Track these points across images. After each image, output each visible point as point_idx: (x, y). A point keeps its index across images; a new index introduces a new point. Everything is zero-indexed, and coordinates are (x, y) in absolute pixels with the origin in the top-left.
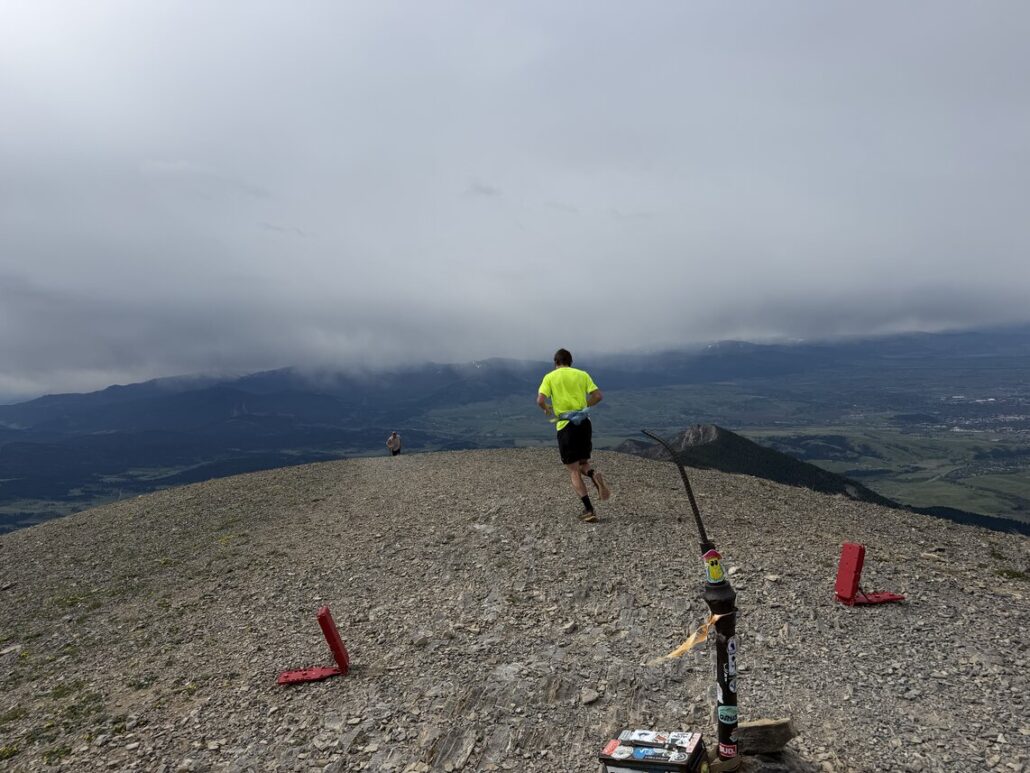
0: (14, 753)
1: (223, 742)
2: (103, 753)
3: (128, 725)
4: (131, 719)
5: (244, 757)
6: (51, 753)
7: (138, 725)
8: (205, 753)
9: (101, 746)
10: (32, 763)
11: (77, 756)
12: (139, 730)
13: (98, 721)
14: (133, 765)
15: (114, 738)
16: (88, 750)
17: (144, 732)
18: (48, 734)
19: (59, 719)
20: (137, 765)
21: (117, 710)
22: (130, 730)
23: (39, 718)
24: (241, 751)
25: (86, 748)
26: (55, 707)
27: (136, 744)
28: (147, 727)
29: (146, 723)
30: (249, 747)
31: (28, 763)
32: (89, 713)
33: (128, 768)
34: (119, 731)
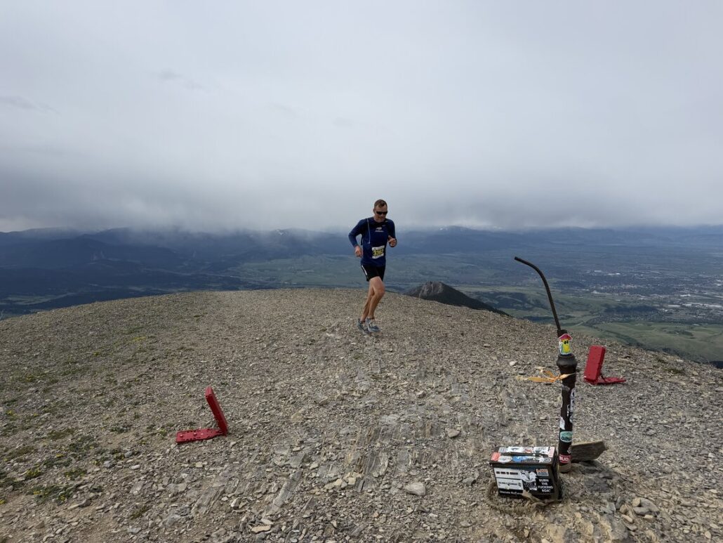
0: (40, 474)
1: (206, 463)
2: (115, 472)
3: (126, 454)
4: (126, 451)
5: (226, 472)
6: (71, 473)
7: (133, 454)
8: (194, 470)
9: (110, 468)
10: (58, 479)
11: (93, 474)
12: (135, 458)
13: (99, 453)
14: (142, 478)
15: (119, 463)
16: (100, 471)
17: (140, 458)
18: (60, 461)
19: (64, 452)
20: (146, 479)
21: (109, 445)
22: (128, 457)
23: (46, 452)
24: (221, 468)
25: (98, 469)
26: (57, 445)
27: (137, 466)
28: (141, 455)
29: (139, 453)
30: (226, 466)
31: (54, 480)
32: (88, 447)
33: (139, 480)
34: (120, 458)
